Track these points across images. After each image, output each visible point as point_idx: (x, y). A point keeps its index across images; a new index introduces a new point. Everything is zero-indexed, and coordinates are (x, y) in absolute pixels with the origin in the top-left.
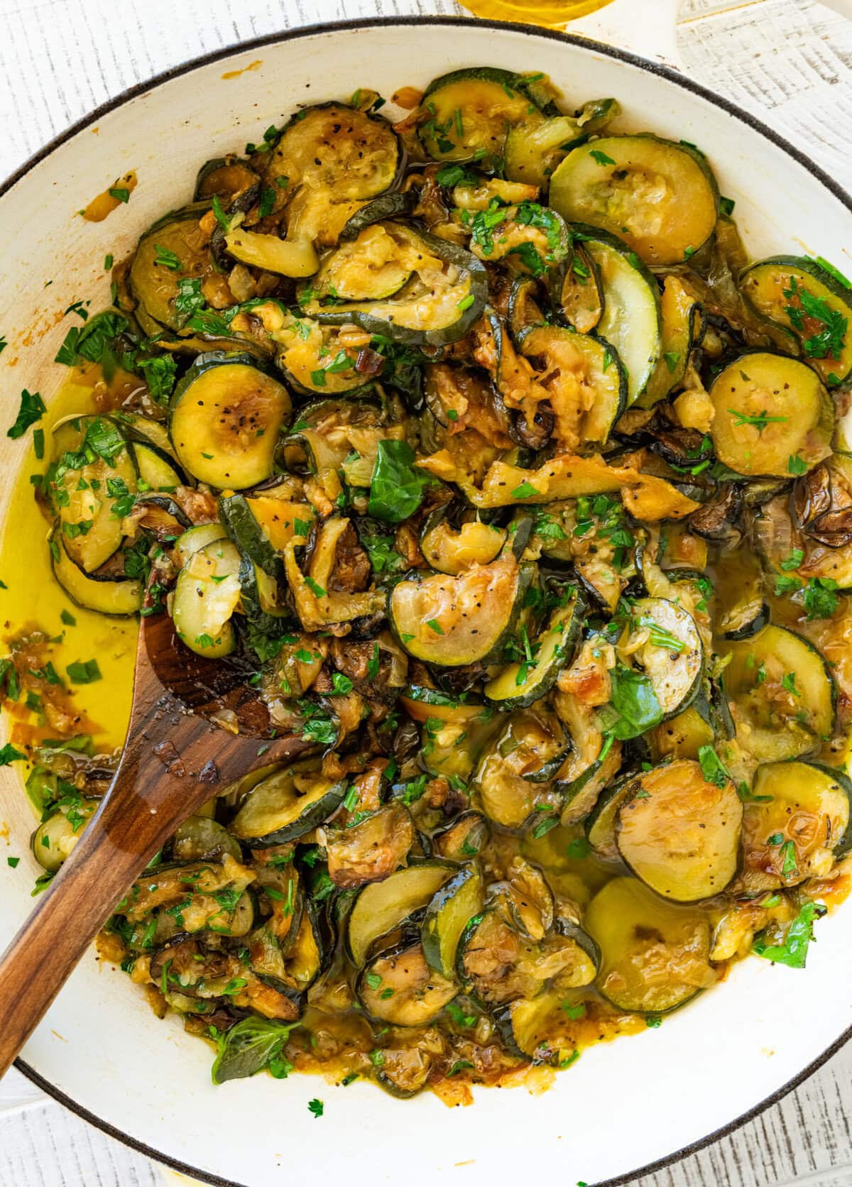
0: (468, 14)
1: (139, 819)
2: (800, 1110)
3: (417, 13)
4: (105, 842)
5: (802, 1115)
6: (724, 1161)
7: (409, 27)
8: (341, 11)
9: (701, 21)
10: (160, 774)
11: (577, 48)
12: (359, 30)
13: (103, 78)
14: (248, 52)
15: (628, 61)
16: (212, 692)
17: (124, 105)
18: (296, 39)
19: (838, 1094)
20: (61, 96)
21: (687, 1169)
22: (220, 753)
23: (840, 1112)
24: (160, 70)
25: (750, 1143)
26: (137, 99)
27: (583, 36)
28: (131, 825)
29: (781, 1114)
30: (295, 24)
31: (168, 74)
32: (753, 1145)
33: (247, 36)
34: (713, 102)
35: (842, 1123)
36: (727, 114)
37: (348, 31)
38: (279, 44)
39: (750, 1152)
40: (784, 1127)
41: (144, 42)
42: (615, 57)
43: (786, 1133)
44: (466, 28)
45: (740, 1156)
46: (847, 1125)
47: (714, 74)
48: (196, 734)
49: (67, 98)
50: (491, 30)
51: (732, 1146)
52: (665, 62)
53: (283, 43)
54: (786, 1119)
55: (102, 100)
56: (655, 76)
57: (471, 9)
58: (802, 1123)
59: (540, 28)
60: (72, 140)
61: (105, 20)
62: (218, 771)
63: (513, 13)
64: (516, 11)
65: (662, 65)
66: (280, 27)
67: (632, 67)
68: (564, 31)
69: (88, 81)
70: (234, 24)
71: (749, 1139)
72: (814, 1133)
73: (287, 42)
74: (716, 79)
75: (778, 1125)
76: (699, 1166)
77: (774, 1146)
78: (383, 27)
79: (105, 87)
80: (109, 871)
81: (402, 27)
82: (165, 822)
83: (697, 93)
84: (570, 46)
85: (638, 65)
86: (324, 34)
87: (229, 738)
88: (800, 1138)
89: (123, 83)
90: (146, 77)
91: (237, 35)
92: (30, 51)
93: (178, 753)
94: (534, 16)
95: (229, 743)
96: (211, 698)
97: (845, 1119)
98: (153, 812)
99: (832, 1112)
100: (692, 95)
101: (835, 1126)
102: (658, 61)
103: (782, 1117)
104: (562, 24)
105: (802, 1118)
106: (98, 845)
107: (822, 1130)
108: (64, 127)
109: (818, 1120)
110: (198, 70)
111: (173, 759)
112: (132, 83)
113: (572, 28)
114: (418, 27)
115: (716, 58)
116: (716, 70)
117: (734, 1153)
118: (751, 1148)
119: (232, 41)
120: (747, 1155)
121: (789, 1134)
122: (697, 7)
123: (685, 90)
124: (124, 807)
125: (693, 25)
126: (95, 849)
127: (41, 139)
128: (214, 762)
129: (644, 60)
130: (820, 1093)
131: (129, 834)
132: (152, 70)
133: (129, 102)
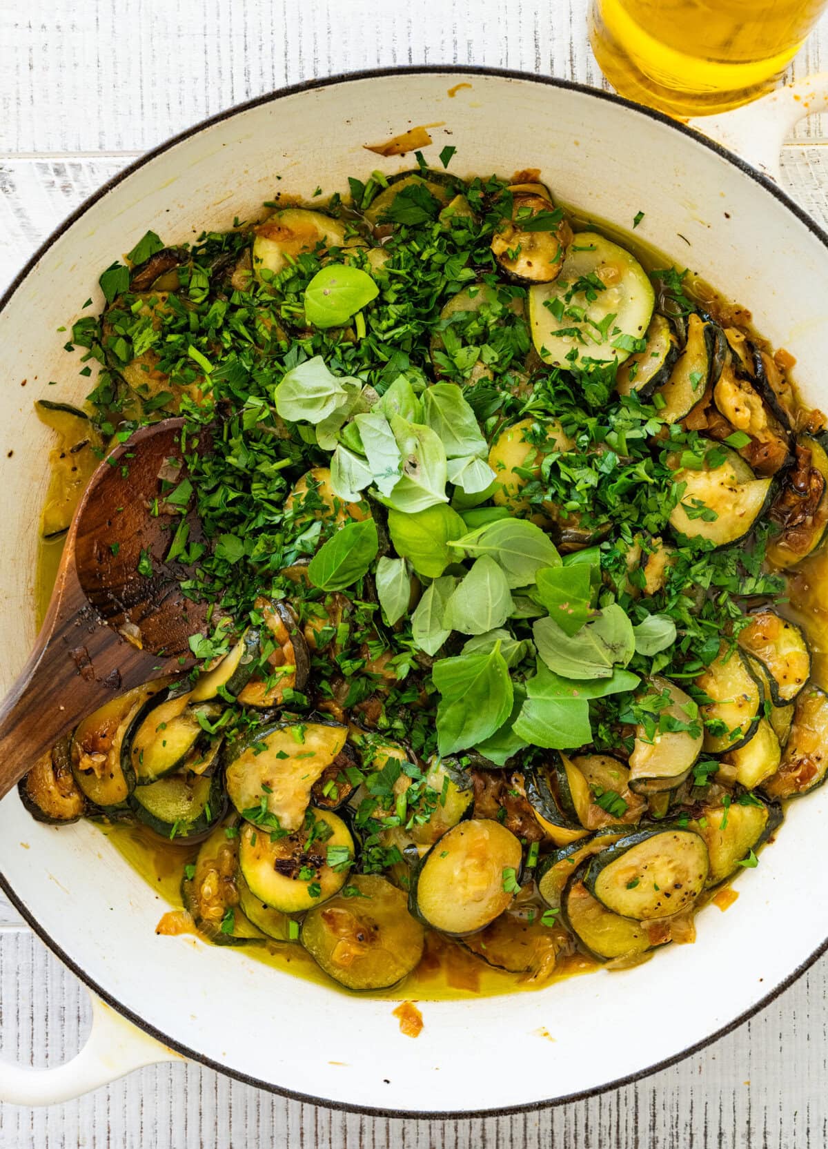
0: (611, 90)
1: (49, 712)
2: (654, 1116)
3: (568, 78)
4: (17, 729)
5: (654, 1120)
6: (576, 1143)
7: (555, 88)
8: (504, 62)
9: (813, 147)
10: (72, 675)
11: (693, 141)
12: (513, 80)
13: (286, 68)
14: (414, 75)
15: (733, 163)
16: (121, 605)
17: (300, 93)
18: (458, 75)
19: (691, 1112)
20: (247, 73)
21: (542, 1140)
22: (124, 664)
23: (688, 1128)
24: (336, 72)
25: (603, 1133)
26: (311, 91)
27: (701, 132)
28: (41, 717)
29: (636, 1115)
30: (462, 61)
31: (343, 76)
32: (605, 1136)
33: (418, 61)
34: (797, 215)
35: (688, 1137)
36: (807, 229)
37: (504, 79)
38: (442, 75)
39: (600, 1141)
40: (636, 1127)
41: (329, 47)
42: (723, 156)
43: (636, 1132)
44: (603, 101)
45: (591, 1142)
46: (691, 1141)
47: (812, 196)
48: (107, 644)
49: (251, 76)
50: (624, 108)
51: (587, 1132)
52: (766, 171)
53: (446, 75)
54: (639, 1120)
55: (281, 85)
56: (753, 181)
57: (616, 87)
58: (653, 1128)
59: (666, 116)
60: (248, 111)
61: (301, 19)
62: (120, 680)
63: (650, 100)
64: (654, 99)
65: (762, 174)
66: (448, 61)
67: (736, 168)
68: (686, 124)
69: (273, 67)
70: (410, 50)
71: (603, 1129)
72: (661, 1139)
73: (450, 75)
74: (813, 201)
75: (631, 1124)
76: (553, 1140)
77: (623, 1142)
78: (534, 83)
79: (286, 76)
80: (16, 754)
81: (550, 87)
82: (70, 717)
83: (786, 205)
84: (687, 138)
85: (741, 168)
86: (483, 76)
87: (132, 651)
88: (648, 1140)
89: (302, 76)
90: (323, 74)
91: (410, 59)
92: (231, 30)
93: (90, 659)
94: (669, 107)
95: (132, 656)
96: (120, 610)
97: (691, 1135)
98: (62, 708)
99: (681, 1126)
100: (781, 205)
101: (681, 1138)
102: (759, 169)
103: (636, 1118)
104: (685, 118)
105: (654, 1124)
106: (11, 730)
107: (669, 1139)
108: (241, 99)
109: (668, 1130)
110: (369, 80)
111: (86, 664)
112: (310, 77)
113: (693, 123)
114: (563, 90)
115: (817, 182)
116: (815, 192)
117: (587, 1137)
118: (603, 1137)
119: (403, 62)
120: (597, 1143)
121: (639, 1134)
122: (812, 134)
123: (776, 200)
124: (37, 701)
125: (805, 149)
126: (7, 734)
127: (220, 107)
128: (118, 672)
129: (747, 165)
130: (675, 1106)
131: (38, 724)
132: (329, 71)
133: (304, 92)
